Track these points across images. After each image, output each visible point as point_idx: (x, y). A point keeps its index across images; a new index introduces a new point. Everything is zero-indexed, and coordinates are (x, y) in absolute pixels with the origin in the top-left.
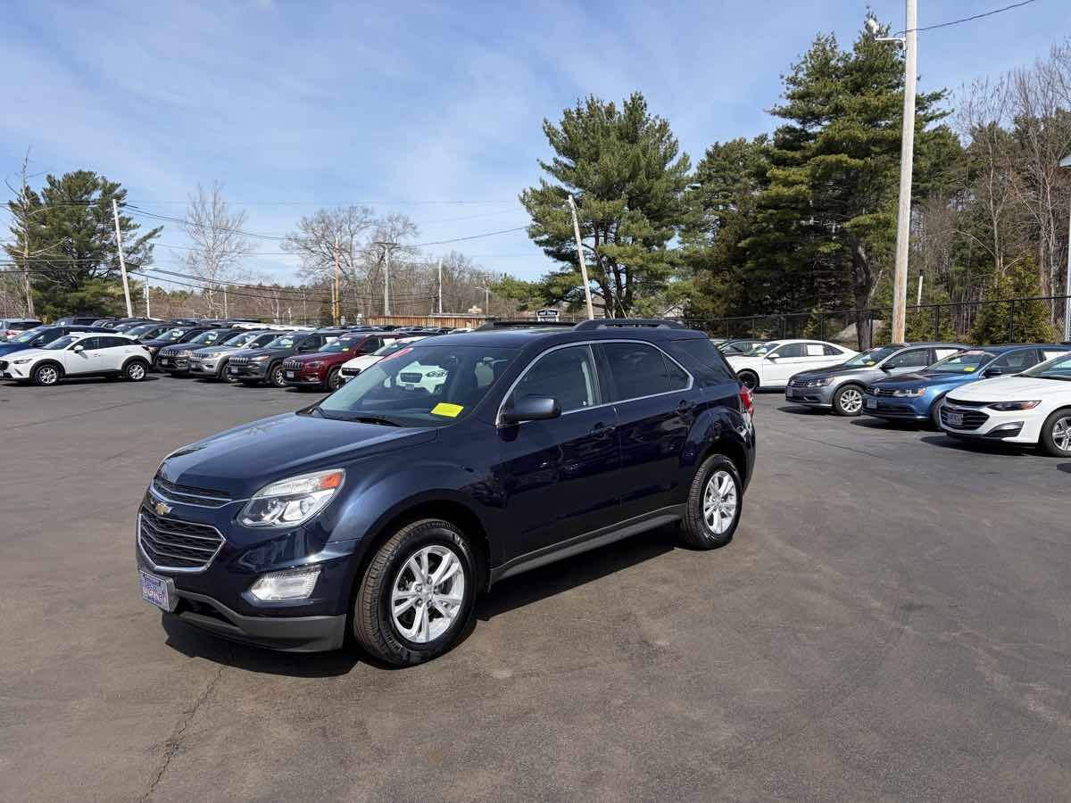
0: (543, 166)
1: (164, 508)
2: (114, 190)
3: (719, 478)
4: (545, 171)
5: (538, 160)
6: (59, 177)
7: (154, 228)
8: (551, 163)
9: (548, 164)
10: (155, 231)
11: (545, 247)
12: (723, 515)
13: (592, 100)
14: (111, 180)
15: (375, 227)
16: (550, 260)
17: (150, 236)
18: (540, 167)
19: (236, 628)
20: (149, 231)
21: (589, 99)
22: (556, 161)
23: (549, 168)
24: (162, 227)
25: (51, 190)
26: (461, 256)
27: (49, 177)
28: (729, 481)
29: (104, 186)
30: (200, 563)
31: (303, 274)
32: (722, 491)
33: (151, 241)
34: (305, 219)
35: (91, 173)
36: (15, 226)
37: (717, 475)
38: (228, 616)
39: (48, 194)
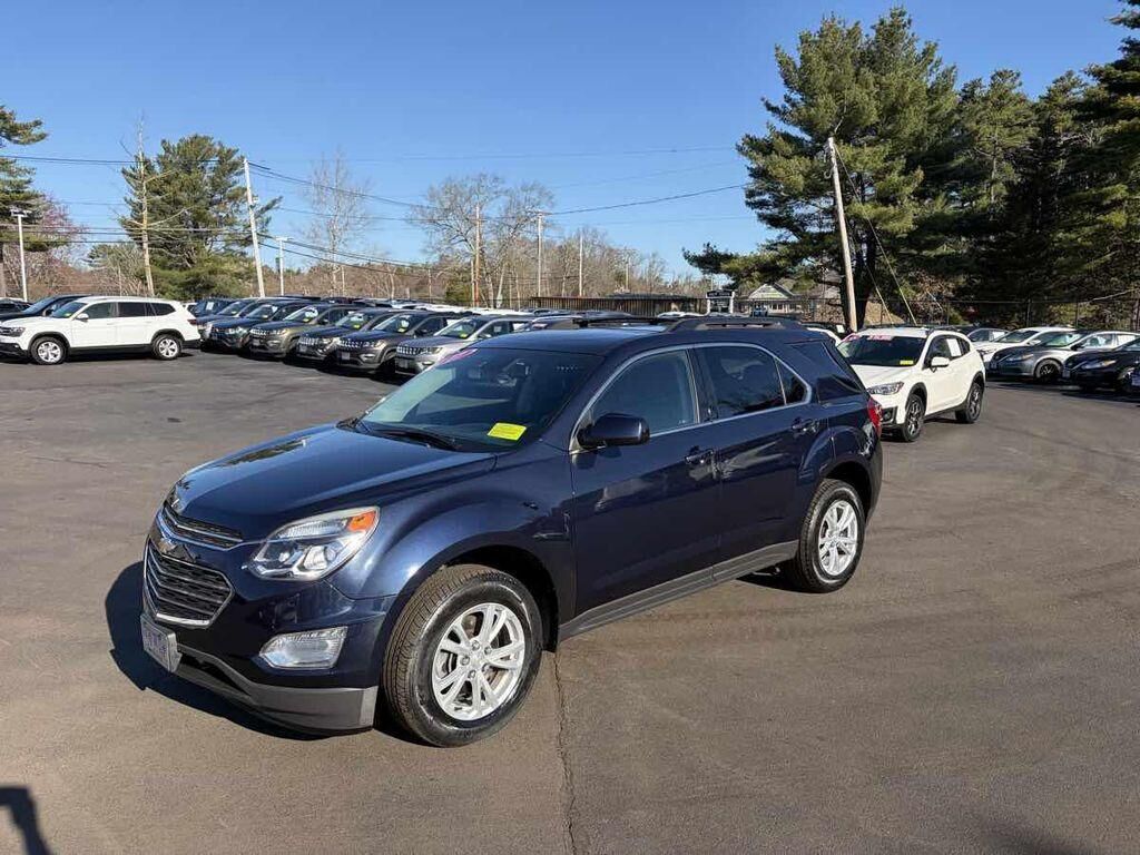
0: (769, 107)
1: (167, 545)
2: (232, 156)
3: (838, 509)
4: (770, 112)
5: (763, 100)
6: (174, 143)
7: (273, 198)
8: (778, 102)
9: (774, 104)
10: (274, 202)
11: (758, 210)
12: (841, 552)
13: (833, 20)
14: (227, 146)
15: (508, 198)
16: (764, 226)
17: (268, 208)
18: (765, 108)
19: (246, 697)
20: (267, 202)
21: (828, 18)
22: (788, 100)
23: (774, 110)
24: (281, 198)
25: (165, 157)
26: (595, 231)
27: (164, 142)
28: (850, 512)
29: (220, 152)
30: (204, 615)
31: (431, 250)
32: (841, 525)
33: (268, 214)
34: (432, 189)
35: (206, 139)
36: (130, 196)
37: (836, 505)
38: (236, 682)
39: (163, 162)
